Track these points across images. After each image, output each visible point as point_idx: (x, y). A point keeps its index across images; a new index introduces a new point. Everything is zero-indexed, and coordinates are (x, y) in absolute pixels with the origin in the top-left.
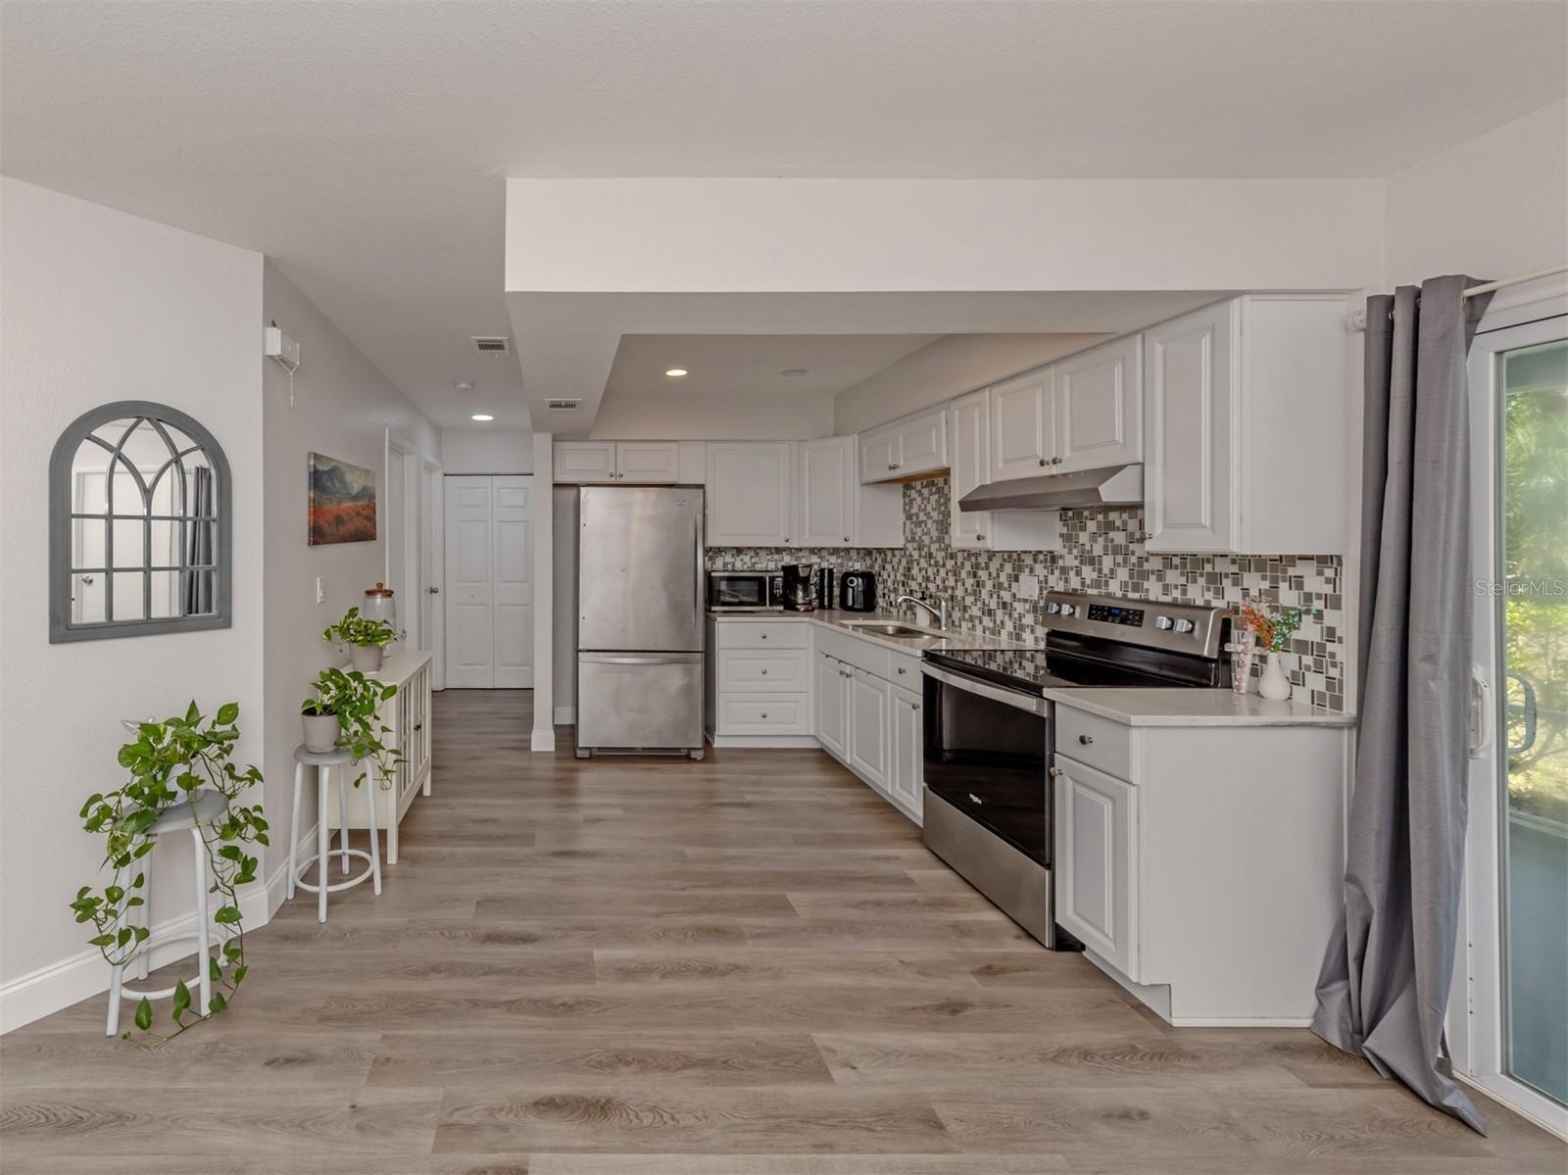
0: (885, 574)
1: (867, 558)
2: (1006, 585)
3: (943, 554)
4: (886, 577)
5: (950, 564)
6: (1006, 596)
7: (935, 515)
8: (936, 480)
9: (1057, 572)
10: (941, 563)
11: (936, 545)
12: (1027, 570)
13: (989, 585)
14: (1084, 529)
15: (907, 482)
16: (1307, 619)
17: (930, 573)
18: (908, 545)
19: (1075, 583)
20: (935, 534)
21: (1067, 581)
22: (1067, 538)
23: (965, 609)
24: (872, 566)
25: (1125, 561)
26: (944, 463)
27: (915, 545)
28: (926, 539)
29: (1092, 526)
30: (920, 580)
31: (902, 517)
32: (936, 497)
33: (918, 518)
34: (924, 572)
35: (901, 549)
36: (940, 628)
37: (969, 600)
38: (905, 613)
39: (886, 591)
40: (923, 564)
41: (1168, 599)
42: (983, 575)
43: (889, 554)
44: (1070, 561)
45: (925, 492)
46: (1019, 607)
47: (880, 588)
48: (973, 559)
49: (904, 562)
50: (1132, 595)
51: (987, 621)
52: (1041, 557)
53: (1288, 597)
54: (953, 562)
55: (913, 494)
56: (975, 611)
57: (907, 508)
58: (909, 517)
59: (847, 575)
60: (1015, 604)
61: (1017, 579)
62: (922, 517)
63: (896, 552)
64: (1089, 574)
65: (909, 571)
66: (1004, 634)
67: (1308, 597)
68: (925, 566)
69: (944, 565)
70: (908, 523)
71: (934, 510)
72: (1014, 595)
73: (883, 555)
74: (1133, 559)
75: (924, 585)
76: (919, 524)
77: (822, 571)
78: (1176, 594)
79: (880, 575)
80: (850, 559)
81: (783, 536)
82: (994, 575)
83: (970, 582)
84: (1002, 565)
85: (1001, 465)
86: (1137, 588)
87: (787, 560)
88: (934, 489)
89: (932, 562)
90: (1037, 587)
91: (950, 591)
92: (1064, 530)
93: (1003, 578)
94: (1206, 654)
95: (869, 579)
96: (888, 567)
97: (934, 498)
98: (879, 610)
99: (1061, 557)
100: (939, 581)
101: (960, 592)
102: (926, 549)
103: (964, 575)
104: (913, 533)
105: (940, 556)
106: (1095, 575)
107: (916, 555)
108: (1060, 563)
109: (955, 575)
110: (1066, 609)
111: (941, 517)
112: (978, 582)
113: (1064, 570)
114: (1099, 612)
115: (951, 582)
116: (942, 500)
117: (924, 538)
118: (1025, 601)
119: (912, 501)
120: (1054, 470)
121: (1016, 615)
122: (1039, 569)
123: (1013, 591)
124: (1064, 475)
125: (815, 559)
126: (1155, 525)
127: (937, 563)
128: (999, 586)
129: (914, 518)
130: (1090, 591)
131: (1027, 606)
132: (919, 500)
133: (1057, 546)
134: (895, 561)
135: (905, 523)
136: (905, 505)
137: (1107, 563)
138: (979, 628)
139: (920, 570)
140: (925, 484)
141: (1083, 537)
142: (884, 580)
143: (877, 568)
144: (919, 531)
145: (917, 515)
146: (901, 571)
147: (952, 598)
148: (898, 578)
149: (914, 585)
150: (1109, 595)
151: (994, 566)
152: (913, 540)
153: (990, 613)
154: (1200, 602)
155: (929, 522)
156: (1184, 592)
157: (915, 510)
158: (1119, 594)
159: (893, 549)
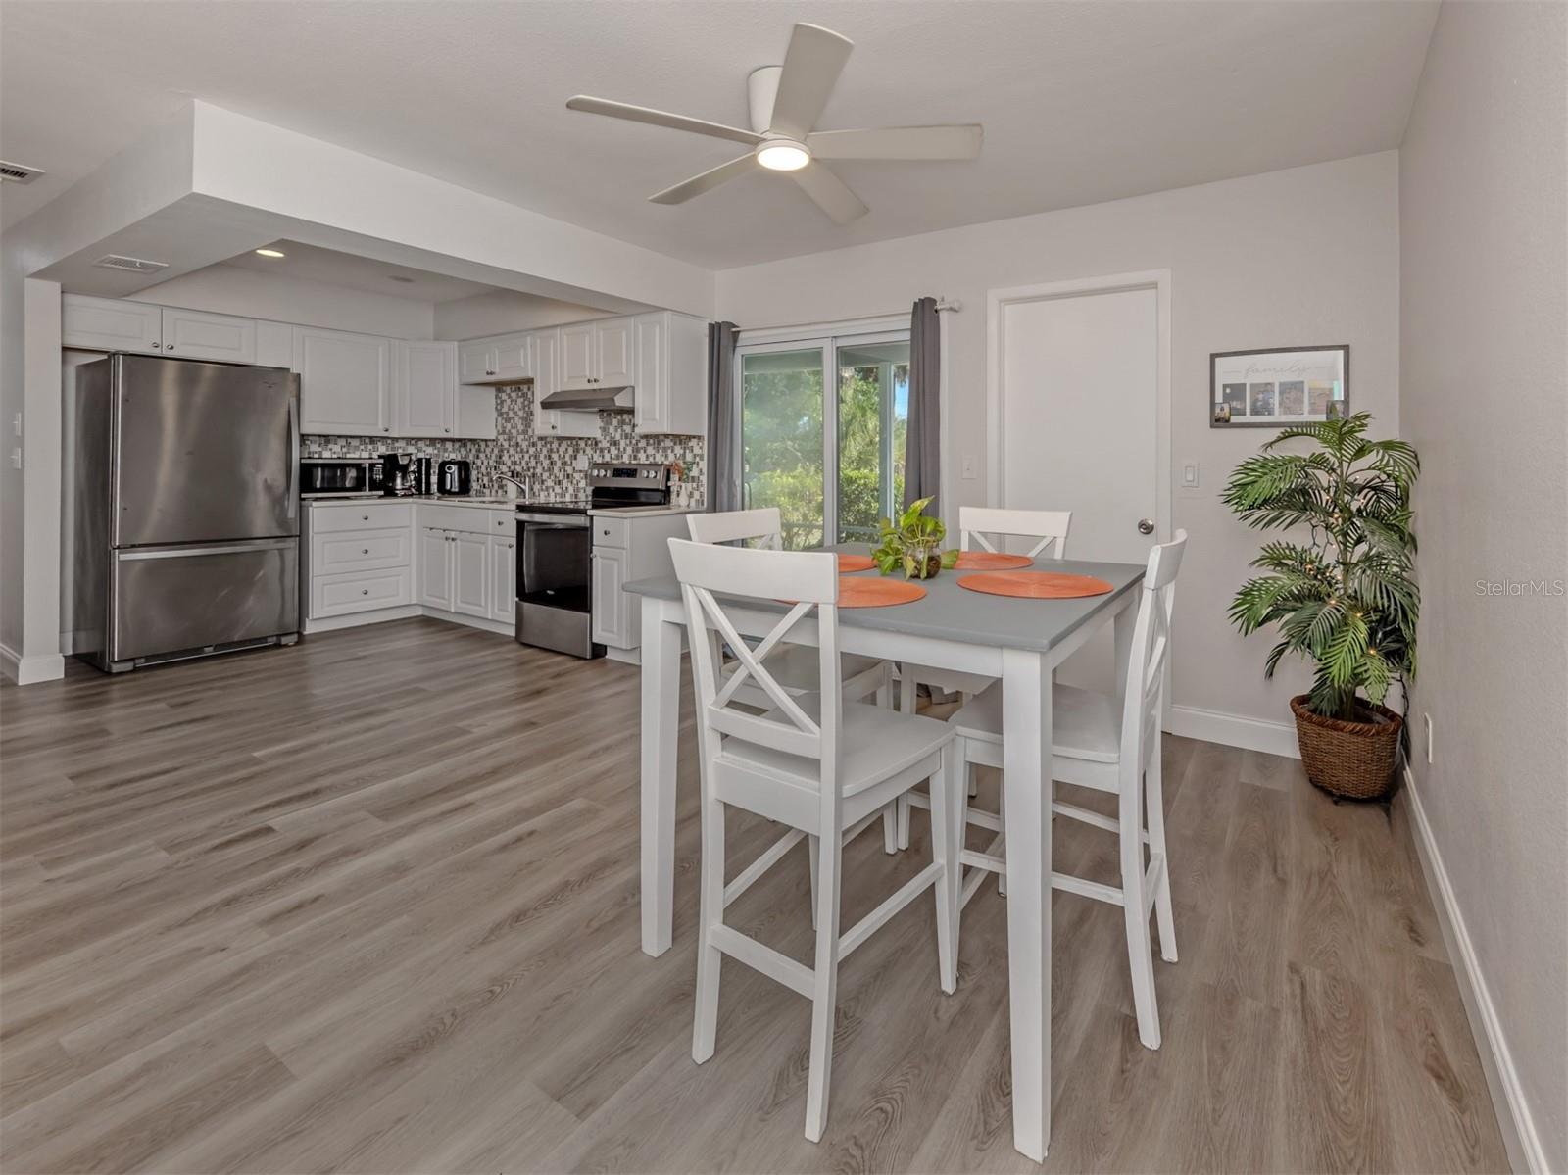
0: (479, 462)
1: (462, 449)
2: (569, 462)
3: (527, 443)
4: (479, 464)
5: (532, 450)
6: (569, 470)
7: (521, 413)
8: (522, 387)
9: (598, 451)
10: (525, 450)
11: (522, 437)
12: (582, 451)
13: (559, 463)
14: (611, 424)
15: (499, 386)
16: (694, 465)
17: (517, 458)
18: (499, 437)
19: (607, 458)
20: (521, 428)
21: (603, 457)
22: (604, 430)
23: (543, 482)
24: (467, 456)
25: (631, 442)
26: (530, 375)
27: (505, 437)
28: (514, 432)
29: (615, 422)
30: (509, 464)
31: (495, 415)
32: (522, 399)
33: (507, 415)
34: (512, 458)
35: (494, 440)
36: (525, 497)
37: (545, 476)
38: (497, 492)
39: (480, 476)
40: (512, 451)
41: (648, 462)
42: (555, 456)
43: (483, 444)
44: (605, 444)
45: (514, 395)
46: (577, 476)
47: (474, 474)
48: (548, 446)
49: (496, 451)
50: (633, 462)
51: (557, 489)
52: (590, 442)
53: (689, 457)
54: (534, 449)
55: (504, 396)
56: (550, 483)
57: (499, 407)
58: (500, 414)
59: (443, 465)
60: (575, 475)
61: (576, 458)
62: (511, 415)
63: (489, 443)
64: (614, 451)
65: (500, 457)
66: (568, 495)
67: (695, 456)
68: (514, 452)
69: (528, 452)
70: (500, 419)
71: (520, 409)
72: (574, 469)
73: (477, 446)
74: (634, 442)
75: (512, 468)
76: (508, 420)
77: (420, 460)
78: (651, 459)
79: (474, 463)
80: (446, 450)
81: (381, 427)
82: (562, 456)
83: (546, 462)
84: (567, 449)
85: (566, 380)
86: (635, 458)
87: (383, 449)
88: (520, 394)
89: (519, 449)
90: (587, 461)
91: (532, 471)
92: (602, 425)
93: (567, 458)
94: (660, 487)
95: (464, 467)
96: (482, 455)
97: (520, 400)
98: (473, 492)
99: (600, 442)
100: (524, 464)
101: (539, 471)
102: (514, 440)
103: (542, 457)
104: (504, 428)
105: (524, 445)
106: (617, 452)
107: (506, 444)
108: (600, 445)
109: (536, 457)
110: (602, 473)
111: (525, 415)
112: (551, 462)
113: (602, 450)
114: (619, 473)
115: (533, 464)
116: (526, 403)
117: (513, 431)
118: (581, 472)
119: (502, 402)
120: (595, 386)
121: (575, 482)
122: (589, 450)
123: (574, 465)
124: (600, 390)
125: (411, 449)
126: (639, 419)
127: (522, 450)
128: (565, 464)
129: (505, 416)
130: (615, 462)
131: (582, 475)
132: (508, 401)
133: (598, 435)
134: (488, 450)
135: (497, 420)
136: (497, 404)
137: (623, 444)
138: (552, 494)
139: (509, 456)
140: (513, 388)
141: (611, 429)
142: (478, 467)
143: (471, 459)
144: (509, 426)
145: (507, 413)
146: (493, 457)
147: (534, 475)
148: (491, 464)
149: (504, 469)
150: (623, 463)
151: (562, 450)
152: (504, 433)
153: (560, 483)
154: (660, 462)
155: (517, 419)
156: (654, 458)
157: (505, 409)
158: (628, 462)
159: (486, 441)
